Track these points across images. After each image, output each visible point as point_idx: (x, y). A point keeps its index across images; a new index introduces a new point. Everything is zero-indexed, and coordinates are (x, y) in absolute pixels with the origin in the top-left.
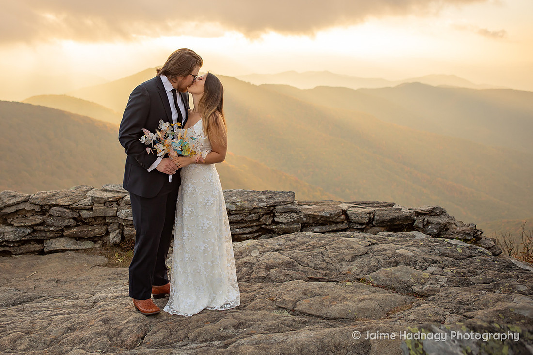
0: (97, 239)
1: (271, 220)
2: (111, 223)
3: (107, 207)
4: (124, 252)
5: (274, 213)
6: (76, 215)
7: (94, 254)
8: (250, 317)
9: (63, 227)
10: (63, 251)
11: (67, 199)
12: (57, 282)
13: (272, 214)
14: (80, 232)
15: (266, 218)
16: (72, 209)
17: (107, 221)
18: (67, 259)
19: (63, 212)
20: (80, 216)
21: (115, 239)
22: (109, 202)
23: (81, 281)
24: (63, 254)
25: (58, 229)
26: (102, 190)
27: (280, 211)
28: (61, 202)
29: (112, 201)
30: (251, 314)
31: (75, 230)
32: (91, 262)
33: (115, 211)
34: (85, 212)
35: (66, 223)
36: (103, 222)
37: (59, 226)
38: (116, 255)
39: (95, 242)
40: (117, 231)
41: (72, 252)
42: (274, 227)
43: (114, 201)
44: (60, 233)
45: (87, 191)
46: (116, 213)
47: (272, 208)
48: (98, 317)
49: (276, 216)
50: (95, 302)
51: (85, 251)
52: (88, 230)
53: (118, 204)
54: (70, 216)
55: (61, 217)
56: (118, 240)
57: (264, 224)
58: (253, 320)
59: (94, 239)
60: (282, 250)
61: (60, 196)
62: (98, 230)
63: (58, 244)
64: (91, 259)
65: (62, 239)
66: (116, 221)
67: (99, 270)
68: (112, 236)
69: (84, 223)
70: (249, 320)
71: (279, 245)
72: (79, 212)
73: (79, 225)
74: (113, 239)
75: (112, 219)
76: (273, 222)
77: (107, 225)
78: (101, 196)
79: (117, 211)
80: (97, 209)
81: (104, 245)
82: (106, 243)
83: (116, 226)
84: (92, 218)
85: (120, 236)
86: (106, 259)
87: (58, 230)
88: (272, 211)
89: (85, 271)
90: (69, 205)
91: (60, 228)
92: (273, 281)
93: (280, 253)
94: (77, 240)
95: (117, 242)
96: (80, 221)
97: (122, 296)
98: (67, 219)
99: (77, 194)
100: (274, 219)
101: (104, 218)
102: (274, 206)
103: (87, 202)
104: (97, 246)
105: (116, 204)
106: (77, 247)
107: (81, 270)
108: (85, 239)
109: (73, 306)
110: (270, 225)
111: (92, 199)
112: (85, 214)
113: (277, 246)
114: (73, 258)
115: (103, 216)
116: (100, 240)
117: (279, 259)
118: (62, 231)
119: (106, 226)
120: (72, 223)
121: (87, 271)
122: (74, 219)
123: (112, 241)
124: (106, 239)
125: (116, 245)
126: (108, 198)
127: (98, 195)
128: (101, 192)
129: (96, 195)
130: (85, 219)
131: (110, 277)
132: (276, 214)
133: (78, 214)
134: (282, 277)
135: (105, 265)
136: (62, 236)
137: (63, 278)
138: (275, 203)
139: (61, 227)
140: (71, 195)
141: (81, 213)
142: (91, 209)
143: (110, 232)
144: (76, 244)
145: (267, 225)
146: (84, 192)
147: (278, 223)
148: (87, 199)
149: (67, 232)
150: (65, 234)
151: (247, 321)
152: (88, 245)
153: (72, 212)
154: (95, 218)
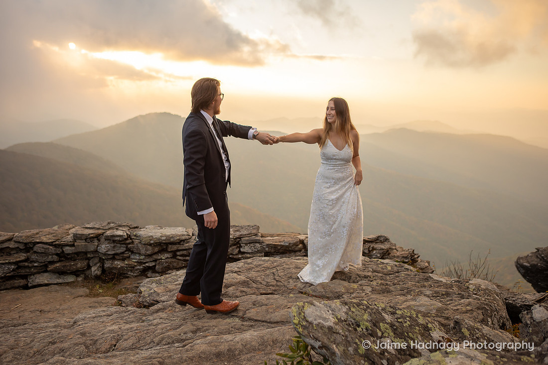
0: (79, 273)
1: (238, 250)
2: (92, 258)
3: (88, 243)
4: (104, 284)
5: (240, 244)
6: (59, 251)
7: (76, 286)
8: (206, 324)
9: (46, 263)
10: (47, 285)
11: (50, 236)
12: (40, 311)
13: (238, 245)
14: (63, 266)
15: (233, 249)
16: (55, 246)
17: (89, 256)
18: (50, 292)
19: (46, 249)
20: (63, 251)
21: (96, 272)
22: (90, 238)
23: (63, 310)
24: (47, 287)
25: (41, 264)
26: (83, 228)
27: (246, 242)
28: (45, 239)
29: (93, 237)
30: (207, 322)
31: (58, 265)
32: (73, 293)
33: (96, 247)
34: (67, 248)
35: (50, 258)
36: (85, 256)
37: (43, 261)
38: (98, 287)
39: (77, 276)
40: (98, 265)
41: (55, 286)
42: (240, 256)
43: (95, 237)
44: (44, 269)
45: (70, 229)
46: (97, 247)
47: (238, 240)
48: (77, 331)
49: (241, 247)
50: (75, 323)
51: (68, 284)
52: (71, 265)
53: (99, 240)
54: (54, 252)
55: (45, 254)
56: (99, 273)
57: (232, 254)
58: (209, 326)
59: (76, 273)
60: (240, 272)
61: (44, 234)
62: (80, 264)
63: (42, 278)
64: (73, 291)
65: (46, 274)
66: (97, 255)
67: (81, 299)
68: (93, 269)
69: (67, 259)
70: (206, 327)
71: (238, 268)
72: (62, 248)
73: (62, 261)
74: (94, 272)
75: (93, 254)
76: (240, 252)
77: (89, 259)
78: (83, 233)
79: (98, 246)
80: (79, 245)
81: (86, 278)
82: (88, 276)
83: (97, 260)
84: (75, 253)
85: (100, 269)
86: (88, 291)
87: (41, 266)
88: (238, 243)
89: (67, 301)
90: (52, 242)
91: (44, 264)
92: (230, 297)
93: (238, 274)
94: (60, 275)
95: (98, 274)
96: (62, 256)
97: (99, 316)
98: (50, 255)
99: (60, 232)
100: (240, 250)
101: (86, 253)
102: (240, 238)
103: (69, 238)
104: (80, 279)
105: (97, 240)
106: (60, 281)
107: (64, 301)
108: (68, 273)
109: (55, 327)
110: (236, 255)
111: (74, 236)
112: (67, 250)
113: (236, 268)
114: (56, 291)
115: (84, 251)
116: (83, 274)
117: (237, 279)
118: (46, 266)
119: (87, 261)
120: (56, 258)
121: (69, 301)
122: (57, 254)
123: (93, 274)
124: (88, 272)
125: (97, 278)
126: (89, 234)
127: (80, 232)
128: (82, 229)
129: (78, 233)
130: (68, 254)
131: (91, 305)
132: (242, 245)
133: (61, 250)
134: (238, 294)
135: (87, 296)
136: (46, 271)
137: (47, 308)
138: (241, 235)
139: (44, 262)
140: (54, 233)
141: (64, 249)
142: (73, 245)
143: (91, 265)
144: (59, 278)
145: (234, 255)
146: (67, 230)
147: (244, 253)
148: (69, 236)
149: (51, 267)
150: (48, 269)
151: (203, 327)
152: (71, 279)
153: (55, 249)
154: (78, 254)
